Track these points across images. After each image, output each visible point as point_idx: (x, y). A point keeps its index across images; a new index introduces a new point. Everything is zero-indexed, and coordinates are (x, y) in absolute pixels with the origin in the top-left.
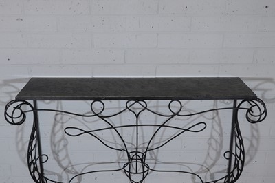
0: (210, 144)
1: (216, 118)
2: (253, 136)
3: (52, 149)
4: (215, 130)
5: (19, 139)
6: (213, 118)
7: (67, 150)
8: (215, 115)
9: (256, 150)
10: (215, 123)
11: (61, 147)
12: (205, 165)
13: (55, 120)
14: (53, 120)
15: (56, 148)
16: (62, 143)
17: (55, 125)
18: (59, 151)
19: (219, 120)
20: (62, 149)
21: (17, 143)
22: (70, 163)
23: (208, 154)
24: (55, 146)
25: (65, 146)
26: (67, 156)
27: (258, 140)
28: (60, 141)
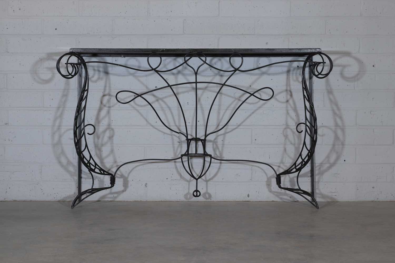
0: (286, 137)
1: (291, 102)
2: (337, 125)
3: (94, 142)
4: (291, 118)
5: (56, 128)
6: (287, 101)
7: (112, 143)
8: (289, 97)
9: (343, 144)
10: (289, 108)
11: (106, 139)
12: (282, 165)
13: (101, 103)
14: (99, 102)
15: (100, 140)
16: (107, 134)
17: (100, 110)
18: (102, 145)
19: (294, 103)
20: (106, 143)
21: (54, 134)
22: (115, 162)
23: (285, 150)
24: (98, 138)
25: (111, 138)
26: (112, 151)
27: (343, 130)
28: (104, 132)
